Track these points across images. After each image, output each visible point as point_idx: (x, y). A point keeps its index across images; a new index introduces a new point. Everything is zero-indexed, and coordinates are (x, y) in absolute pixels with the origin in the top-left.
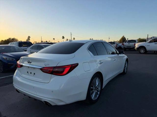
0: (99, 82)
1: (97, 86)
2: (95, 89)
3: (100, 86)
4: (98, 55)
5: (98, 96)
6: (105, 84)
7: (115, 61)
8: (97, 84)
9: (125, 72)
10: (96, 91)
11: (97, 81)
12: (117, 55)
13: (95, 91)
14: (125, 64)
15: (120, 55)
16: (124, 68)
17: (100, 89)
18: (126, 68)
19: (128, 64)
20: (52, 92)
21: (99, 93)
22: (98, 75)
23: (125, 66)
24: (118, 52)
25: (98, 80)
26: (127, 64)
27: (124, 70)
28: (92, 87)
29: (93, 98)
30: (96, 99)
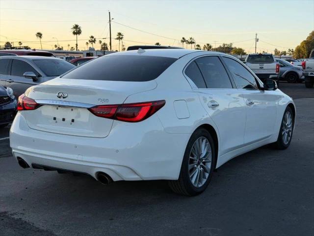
0: (208, 150)
1: (205, 157)
2: (199, 163)
3: (210, 159)
4: (207, 88)
5: (204, 181)
6: (221, 161)
7: (252, 106)
8: (204, 153)
9: (286, 143)
10: (202, 168)
11: (203, 146)
12: (258, 91)
13: (199, 167)
14: (284, 119)
16: (281, 130)
17: (209, 166)
18: (288, 133)
19: (293, 121)
20: (117, 151)
21: (207, 175)
22: (206, 132)
23: (283, 126)
24: (262, 84)
25: (206, 145)
26: (289, 121)
27: (281, 136)
28: (191, 156)
29: (193, 181)
30: (200, 186)
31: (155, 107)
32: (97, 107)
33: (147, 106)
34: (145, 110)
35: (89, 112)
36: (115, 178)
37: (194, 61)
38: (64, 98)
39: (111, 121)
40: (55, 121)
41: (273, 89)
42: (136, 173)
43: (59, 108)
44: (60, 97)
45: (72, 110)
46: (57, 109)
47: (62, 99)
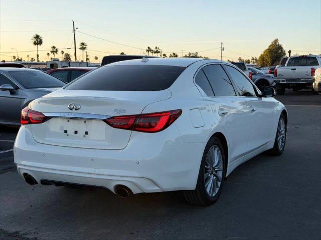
0: (219, 159)
1: (217, 166)
2: (212, 173)
3: (221, 168)
4: (215, 96)
5: (217, 190)
6: (230, 168)
7: (254, 113)
8: (216, 161)
9: (281, 149)
10: (215, 177)
11: (216, 154)
12: (257, 99)
13: (212, 176)
14: (279, 126)
15: (264, 99)
16: (277, 137)
17: (220, 174)
18: (282, 139)
19: (286, 128)
20: (138, 163)
21: (219, 184)
22: (218, 141)
23: (279, 132)
24: (260, 93)
25: (218, 154)
26: (283, 127)
27: (277, 143)
28: (206, 165)
29: (208, 190)
30: (214, 195)
31: (172, 117)
32: (113, 118)
33: (166, 115)
34: (164, 120)
35: (105, 124)
36: (136, 191)
37: (202, 70)
38: (76, 110)
39: (129, 132)
40: (66, 134)
41: (272, 96)
42: (157, 185)
43: (70, 121)
44: (71, 110)
45: (85, 122)
46: (68, 121)
47: (74, 111)
